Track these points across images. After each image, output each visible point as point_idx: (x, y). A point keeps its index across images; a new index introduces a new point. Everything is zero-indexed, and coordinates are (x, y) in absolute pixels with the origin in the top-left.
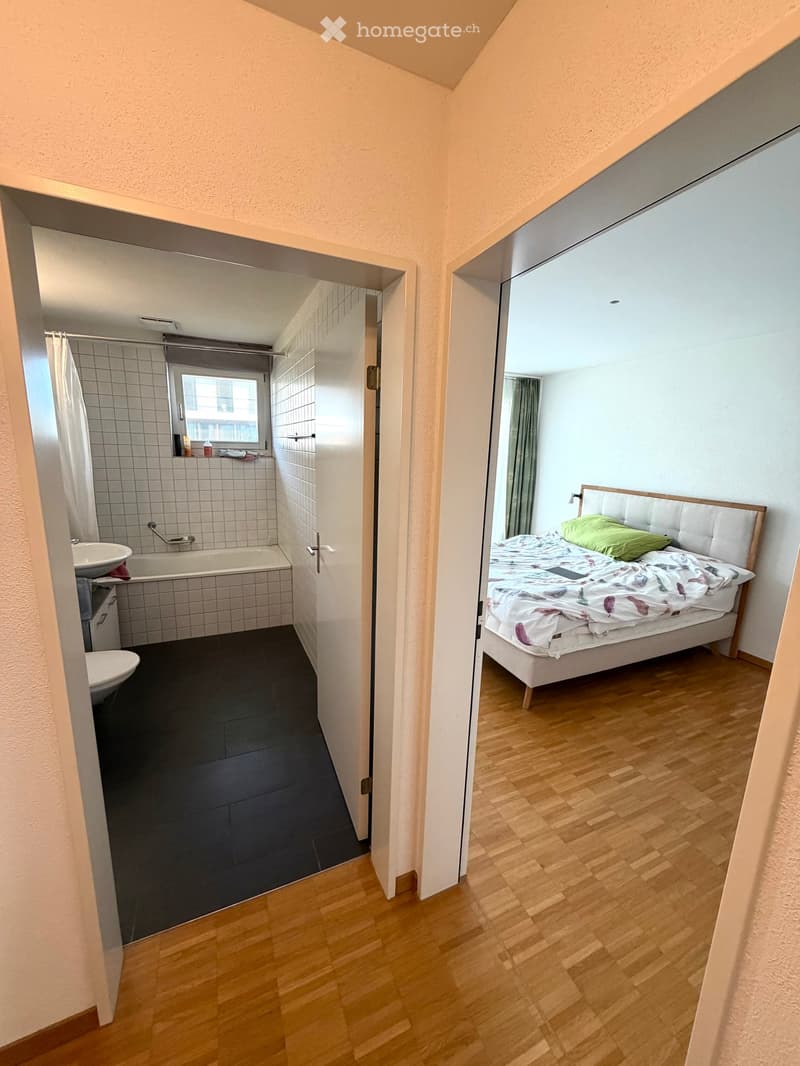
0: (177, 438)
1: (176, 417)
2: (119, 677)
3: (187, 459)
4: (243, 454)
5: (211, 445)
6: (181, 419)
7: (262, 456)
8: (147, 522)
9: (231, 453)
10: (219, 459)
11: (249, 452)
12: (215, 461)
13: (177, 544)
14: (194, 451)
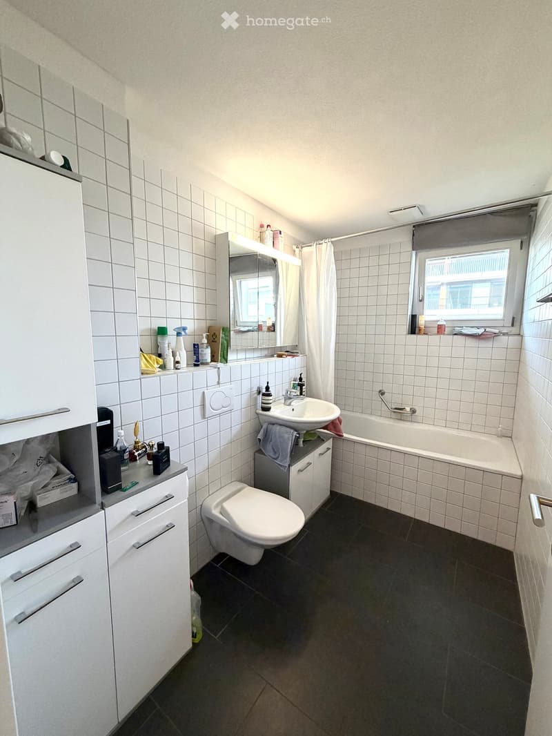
0: (414, 317)
1: (416, 300)
2: (285, 538)
3: (418, 336)
4: (481, 331)
5: (445, 323)
6: (421, 301)
7: (504, 334)
8: (378, 390)
9: (465, 331)
10: (452, 336)
11: (487, 330)
12: (446, 339)
13: (398, 412)
14: (427, 329)
